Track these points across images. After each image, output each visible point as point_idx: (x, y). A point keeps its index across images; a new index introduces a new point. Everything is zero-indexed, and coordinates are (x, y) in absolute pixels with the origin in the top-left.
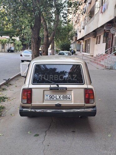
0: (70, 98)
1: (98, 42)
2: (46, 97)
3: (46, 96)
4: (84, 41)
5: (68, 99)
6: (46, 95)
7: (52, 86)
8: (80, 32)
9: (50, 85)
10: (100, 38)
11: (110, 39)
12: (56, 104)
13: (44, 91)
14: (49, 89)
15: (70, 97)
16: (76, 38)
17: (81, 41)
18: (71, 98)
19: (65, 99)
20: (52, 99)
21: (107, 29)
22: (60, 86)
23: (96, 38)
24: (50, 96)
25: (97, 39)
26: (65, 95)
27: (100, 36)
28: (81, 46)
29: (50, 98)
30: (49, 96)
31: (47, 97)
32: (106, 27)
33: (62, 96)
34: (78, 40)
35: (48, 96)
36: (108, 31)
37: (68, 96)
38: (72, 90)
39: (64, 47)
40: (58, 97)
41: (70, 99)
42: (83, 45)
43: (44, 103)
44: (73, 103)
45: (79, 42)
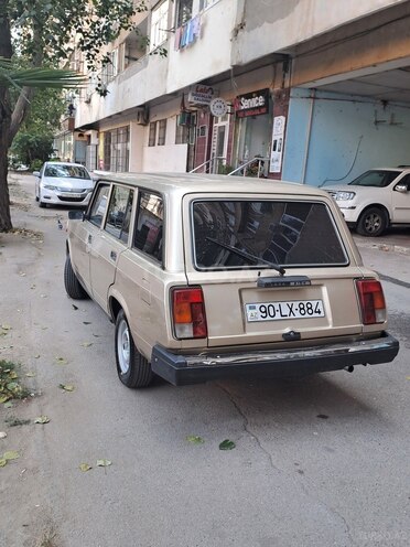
0: (319, 312)
1: (157, 140)
2: (249, 312)
3: (250, 308)
4: (102, 135)
5: (315, 315)
6: (248, 306)
7: (264, 273)
8: (88, 102)
9: (257, 271)
10: (164, 127)
11: (203, 134)
12: (284, 335)
13: (240, 291)
14: (255, 285)
15: (320, 307)
16: (72, 121)
17: (90, 132)
18: (322, 311)
19: (307, 315)
20: (268, 318)
21: (196, 102)
22: (289, 273)
23: (148, 128)
24: (263, 309)
25: (153, 130)
26: (305, 303)
27: (165, 121)
28: (91, 149)
29: (264, 315)
30: (258, 306)
31: (253, 311)
32: (193, 95)
33: (296, 305)
34: (77, 130)
35: (254, 308)
36: (194, 109)
37: (314, 303)
38: (321, 285)
39: (32, 149)
40: (286, 311)
41: (322, 314)
42: (97, 146)
43: (248, 334)
44: (330, 327)
45: (81, 135)
